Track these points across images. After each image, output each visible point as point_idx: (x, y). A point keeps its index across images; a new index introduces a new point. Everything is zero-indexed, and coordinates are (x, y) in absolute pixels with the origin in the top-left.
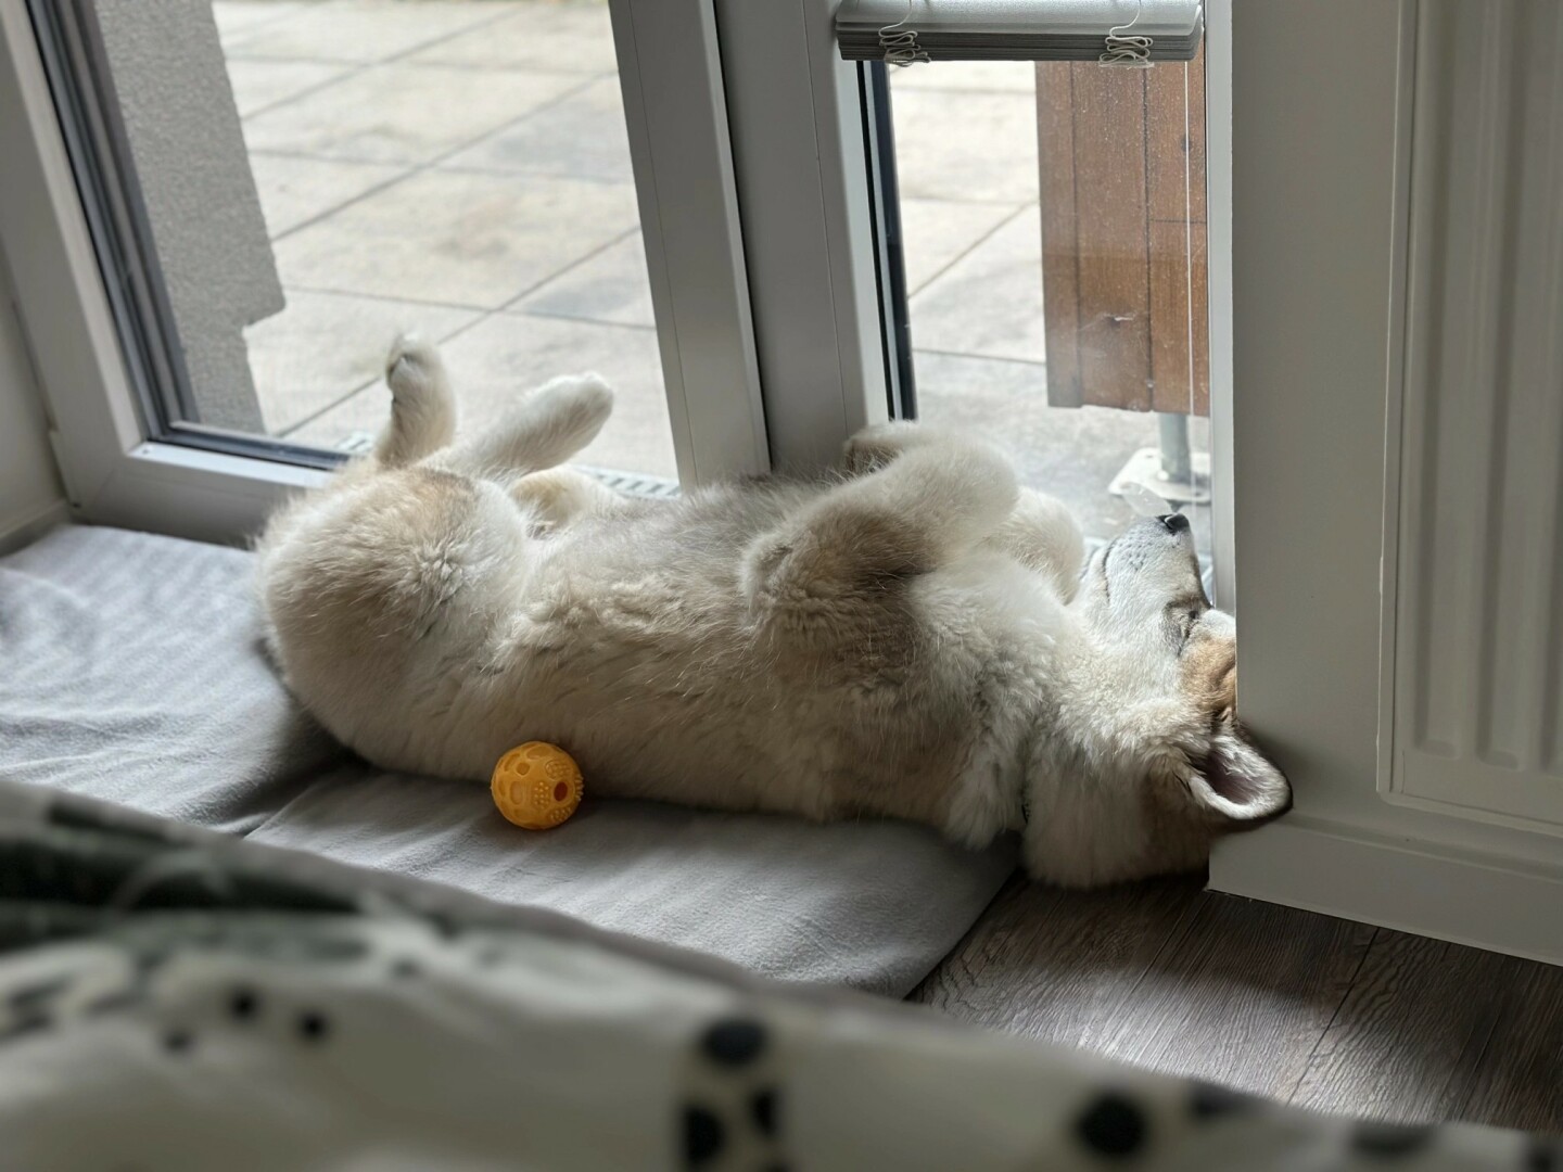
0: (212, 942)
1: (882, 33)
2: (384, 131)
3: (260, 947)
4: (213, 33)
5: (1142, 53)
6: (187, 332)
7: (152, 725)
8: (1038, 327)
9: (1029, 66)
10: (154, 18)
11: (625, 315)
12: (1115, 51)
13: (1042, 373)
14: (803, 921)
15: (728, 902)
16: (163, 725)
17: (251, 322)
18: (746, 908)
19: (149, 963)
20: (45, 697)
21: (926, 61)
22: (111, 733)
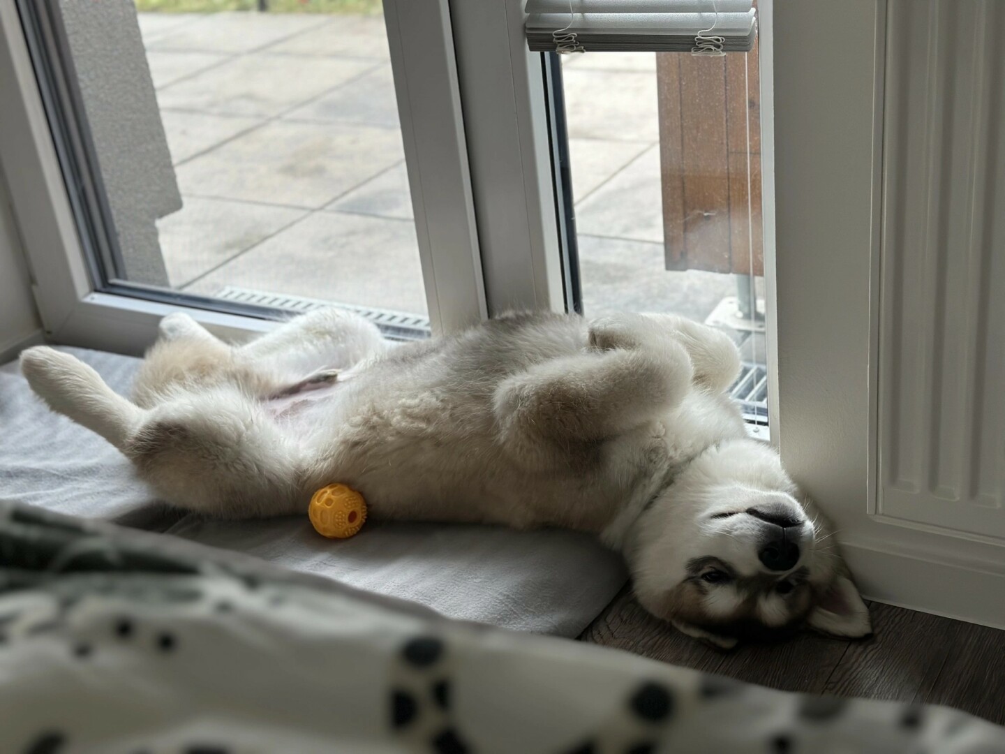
0: (106, 591)
1: (555, 34)
2: (250, 97)
3: (136, 594)
4: (138, 35)
5: (718, 47)
6: (120, 223)
7: (94, 471)
8: (659, 220)
9: (652, 55)
10: (100, 24)
11: (396, 213)
12: (701, 46)
13: (661, 249)
14: (505, 595)
15: (457, 583)
16: (101, 472)
17: (161, 216)
18: (468, 586)
19: (67, 604)
20: (26, 453)
21: (582, 51)
22: (68, 476)
